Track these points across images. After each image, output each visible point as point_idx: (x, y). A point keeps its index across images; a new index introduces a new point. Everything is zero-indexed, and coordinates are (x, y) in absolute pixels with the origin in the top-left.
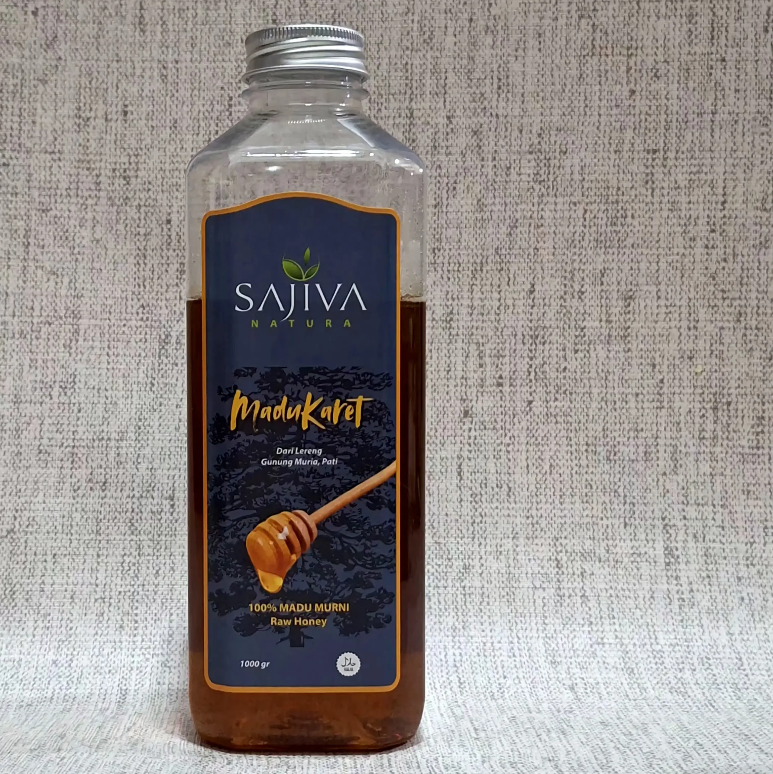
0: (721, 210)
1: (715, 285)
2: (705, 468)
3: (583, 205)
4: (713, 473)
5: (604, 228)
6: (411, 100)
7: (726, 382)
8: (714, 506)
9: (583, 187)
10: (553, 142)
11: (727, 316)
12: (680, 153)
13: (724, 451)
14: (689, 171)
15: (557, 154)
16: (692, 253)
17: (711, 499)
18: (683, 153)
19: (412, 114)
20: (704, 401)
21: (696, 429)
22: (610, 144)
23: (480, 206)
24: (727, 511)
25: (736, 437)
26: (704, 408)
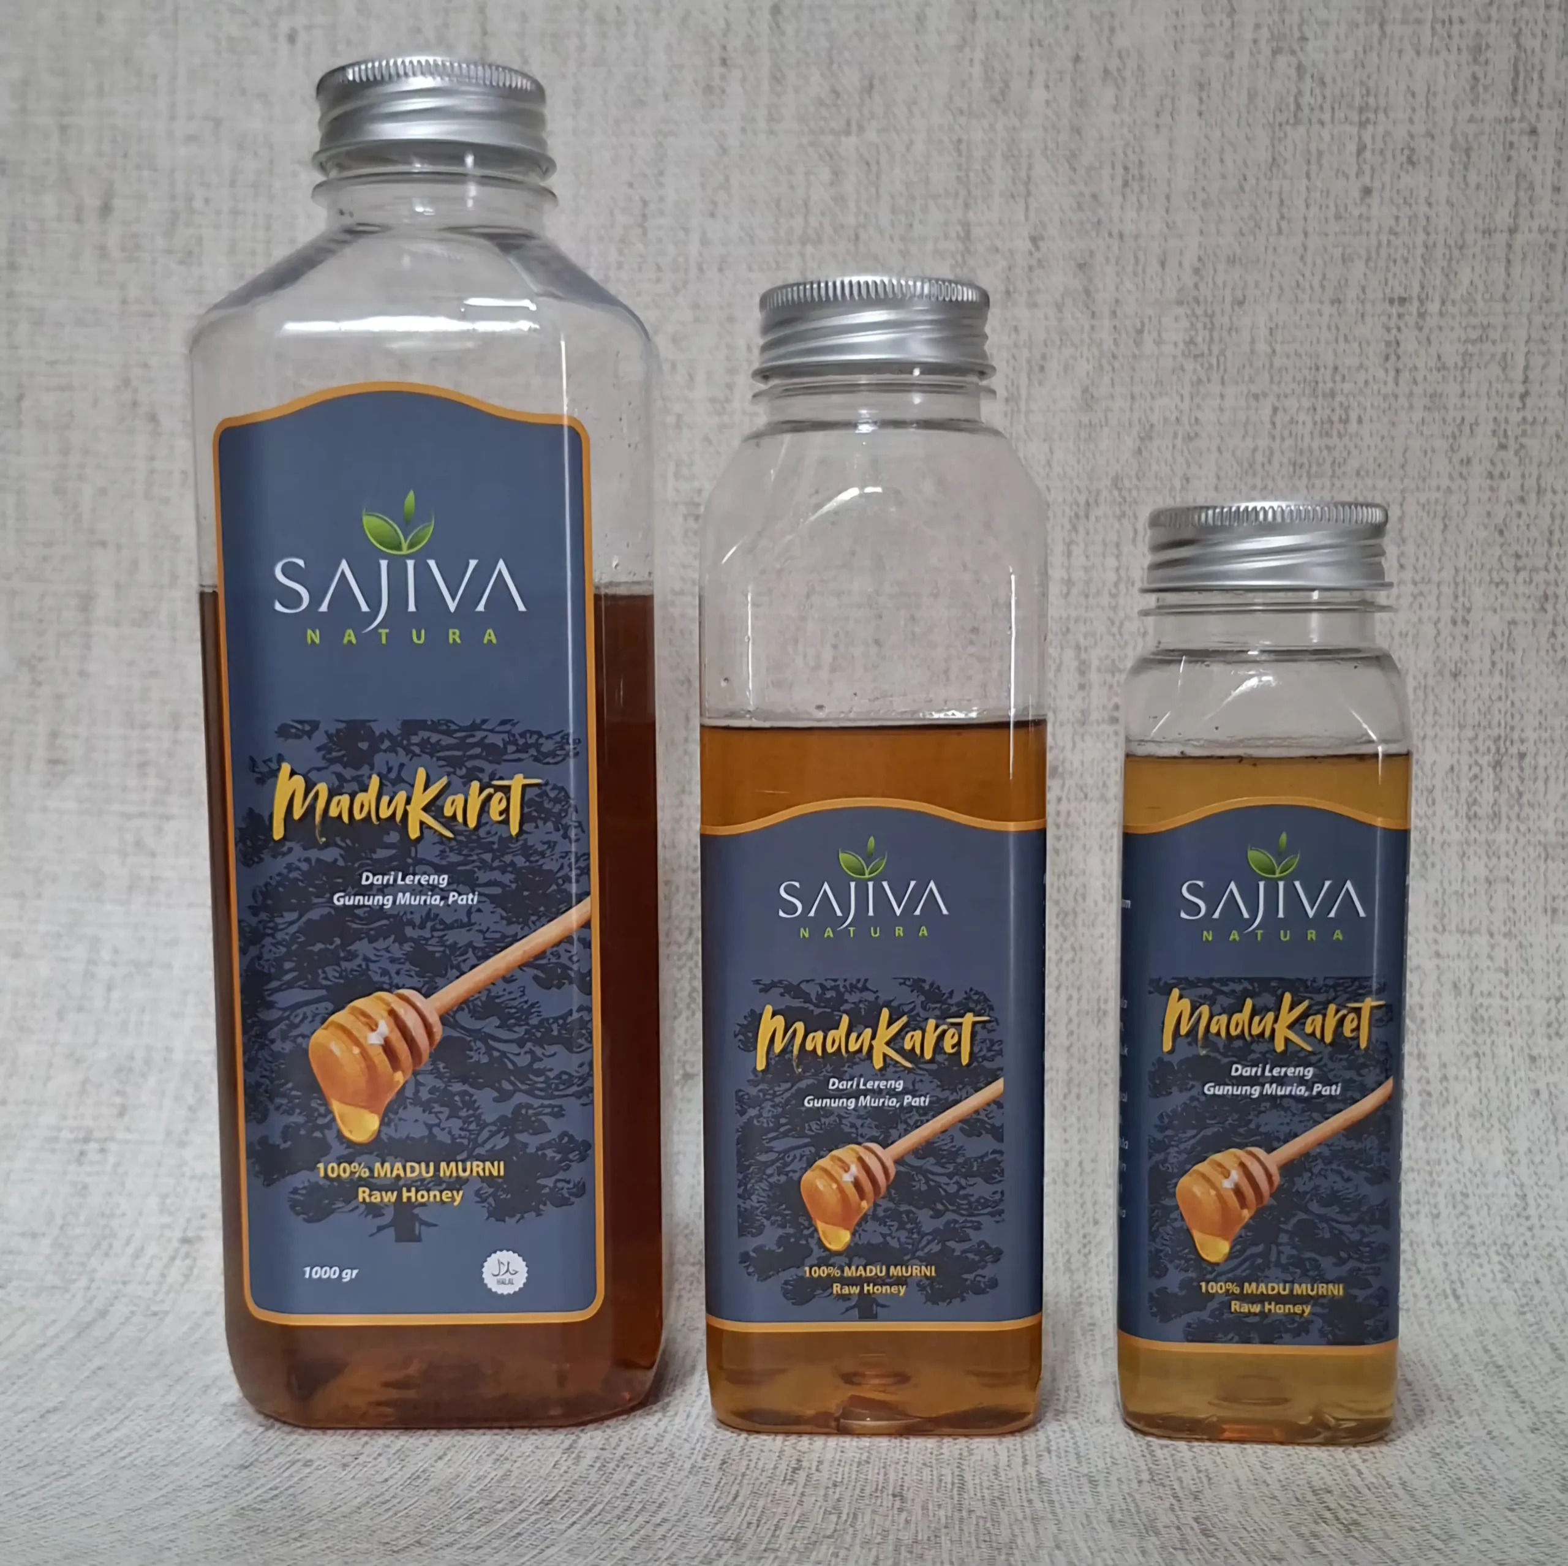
0: (1518, 409)
1: (1502, 545)
2: (1477, 868)
3: (1271, 400)
4: (1491, 878)
5: (1307, 439)
6: (967, 206)
7: (1517, 717)
8: (1492, 935)
9: (1271, 366)
10: (1221, 285)
11: (1522, 600)
12: (1449, 303)
13: (1512, 841)
14: (1463, 337)
15: (1227, 306)
16: (1464, 487)
17: (1485, 923)
18: (1453, 302)
19: (968, 233)
20: (1477, 750)
21: (1463, 801)
22: (1323, 287)
23: (1088, 400)
24: (1515, 943)
25: (1533, 815)
26: (1476, 763)
